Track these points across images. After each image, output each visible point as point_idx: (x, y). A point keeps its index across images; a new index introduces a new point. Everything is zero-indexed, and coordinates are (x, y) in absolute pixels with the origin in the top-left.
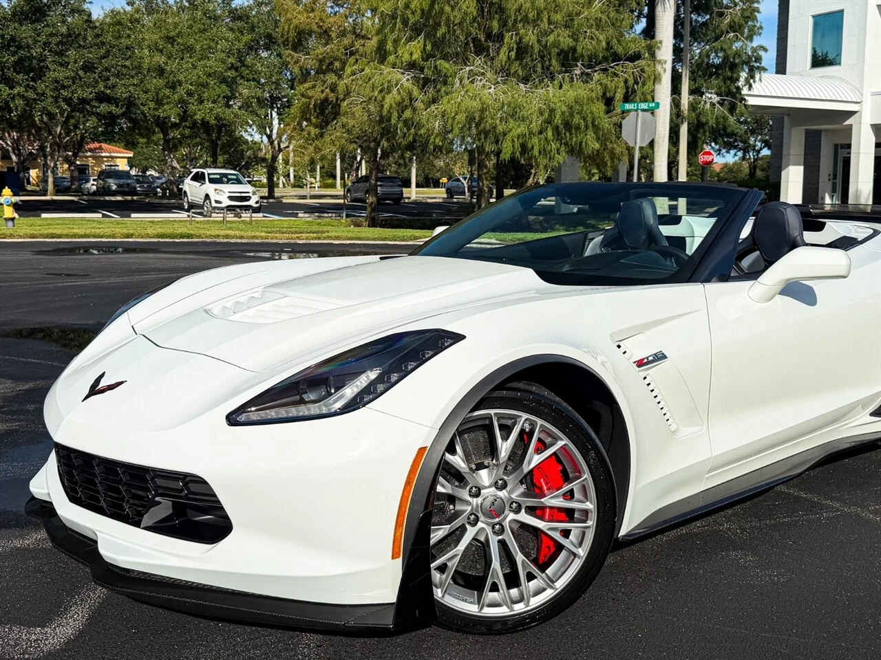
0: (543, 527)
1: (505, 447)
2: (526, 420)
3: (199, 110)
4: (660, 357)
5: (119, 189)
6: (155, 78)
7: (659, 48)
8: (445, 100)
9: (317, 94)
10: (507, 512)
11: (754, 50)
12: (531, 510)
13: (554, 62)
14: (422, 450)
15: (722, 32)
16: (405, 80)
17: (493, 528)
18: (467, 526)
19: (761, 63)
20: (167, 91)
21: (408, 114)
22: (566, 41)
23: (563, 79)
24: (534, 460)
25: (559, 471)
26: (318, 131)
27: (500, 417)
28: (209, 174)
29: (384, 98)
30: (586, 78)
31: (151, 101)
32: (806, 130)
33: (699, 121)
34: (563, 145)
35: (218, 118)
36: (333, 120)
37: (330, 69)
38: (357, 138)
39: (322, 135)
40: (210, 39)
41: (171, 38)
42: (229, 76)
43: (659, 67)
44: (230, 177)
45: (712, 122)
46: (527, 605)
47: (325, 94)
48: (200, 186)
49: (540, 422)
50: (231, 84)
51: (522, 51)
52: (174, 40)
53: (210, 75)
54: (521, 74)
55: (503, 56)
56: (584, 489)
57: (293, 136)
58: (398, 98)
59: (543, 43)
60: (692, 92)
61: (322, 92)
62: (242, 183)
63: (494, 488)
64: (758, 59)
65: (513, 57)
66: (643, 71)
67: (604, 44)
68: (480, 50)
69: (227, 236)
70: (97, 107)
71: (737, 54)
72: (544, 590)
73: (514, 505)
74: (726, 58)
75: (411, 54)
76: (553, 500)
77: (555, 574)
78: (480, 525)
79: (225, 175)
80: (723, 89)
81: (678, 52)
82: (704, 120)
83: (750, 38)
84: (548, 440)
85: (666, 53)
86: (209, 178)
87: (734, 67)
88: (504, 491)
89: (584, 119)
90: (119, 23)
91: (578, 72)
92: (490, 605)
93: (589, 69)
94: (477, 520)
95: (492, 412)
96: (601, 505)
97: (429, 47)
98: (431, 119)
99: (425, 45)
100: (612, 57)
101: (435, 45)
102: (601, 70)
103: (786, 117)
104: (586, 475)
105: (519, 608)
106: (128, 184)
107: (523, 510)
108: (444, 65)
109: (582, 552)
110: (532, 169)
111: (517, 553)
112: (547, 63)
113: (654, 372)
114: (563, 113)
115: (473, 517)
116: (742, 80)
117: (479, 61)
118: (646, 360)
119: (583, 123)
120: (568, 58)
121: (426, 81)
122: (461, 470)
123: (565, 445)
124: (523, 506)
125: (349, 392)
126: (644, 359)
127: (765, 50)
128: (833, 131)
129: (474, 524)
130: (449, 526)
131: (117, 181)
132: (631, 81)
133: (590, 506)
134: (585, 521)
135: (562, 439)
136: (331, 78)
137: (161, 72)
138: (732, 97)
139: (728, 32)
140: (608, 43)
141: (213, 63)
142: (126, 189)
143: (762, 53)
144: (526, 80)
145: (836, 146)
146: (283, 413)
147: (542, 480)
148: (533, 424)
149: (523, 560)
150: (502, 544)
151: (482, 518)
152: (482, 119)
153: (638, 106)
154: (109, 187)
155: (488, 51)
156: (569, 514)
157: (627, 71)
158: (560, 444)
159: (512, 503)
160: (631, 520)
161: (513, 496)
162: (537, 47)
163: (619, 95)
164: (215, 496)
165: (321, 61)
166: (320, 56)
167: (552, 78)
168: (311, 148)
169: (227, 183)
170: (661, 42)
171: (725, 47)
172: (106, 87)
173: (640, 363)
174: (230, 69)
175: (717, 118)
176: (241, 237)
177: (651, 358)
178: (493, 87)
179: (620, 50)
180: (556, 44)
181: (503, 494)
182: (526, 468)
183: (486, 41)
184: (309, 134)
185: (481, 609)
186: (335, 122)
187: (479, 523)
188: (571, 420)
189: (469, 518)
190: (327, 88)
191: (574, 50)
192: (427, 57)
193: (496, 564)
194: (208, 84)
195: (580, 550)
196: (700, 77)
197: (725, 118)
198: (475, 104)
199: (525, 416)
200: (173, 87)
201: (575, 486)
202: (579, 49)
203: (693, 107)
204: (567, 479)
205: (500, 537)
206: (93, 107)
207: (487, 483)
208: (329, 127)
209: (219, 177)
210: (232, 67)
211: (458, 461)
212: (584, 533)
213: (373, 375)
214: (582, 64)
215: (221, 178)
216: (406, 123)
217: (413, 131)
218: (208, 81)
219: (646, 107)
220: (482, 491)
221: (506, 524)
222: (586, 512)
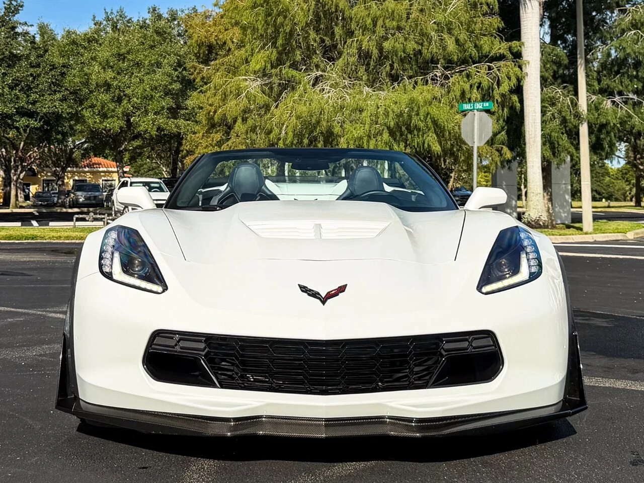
5: (86, 202)
6: (103, 93)
16: (253, 88)
20: (111, 106)
28: (131, 183)
31: (97, 115)
40: (158, 55)
41: (122, 55)
42: (174, 89)
52: (125, 58)
54: (366, 78)
58: (241, 106)
70: (18, 122)
75: (257, 63)
79: (148, 184)
80: (630, 88)
82: (604, 121)
90: (74, 42)
91: (439, 74)
93: (448, 71)
100: (471, 61)
102: (460, 71)
106: (95, 197)
110: (452, 172)
131: (85, 194)
137: (108, 86)
138: (638, 96)
141: (159, 77)
142: (94, 202)
153: (474, 106)
154: (77, 200)
172: (27, 103)
192: (277, 65)
200: (119, 100)
206: (14, 121)
214: (442, 67)
219: (481, 107)
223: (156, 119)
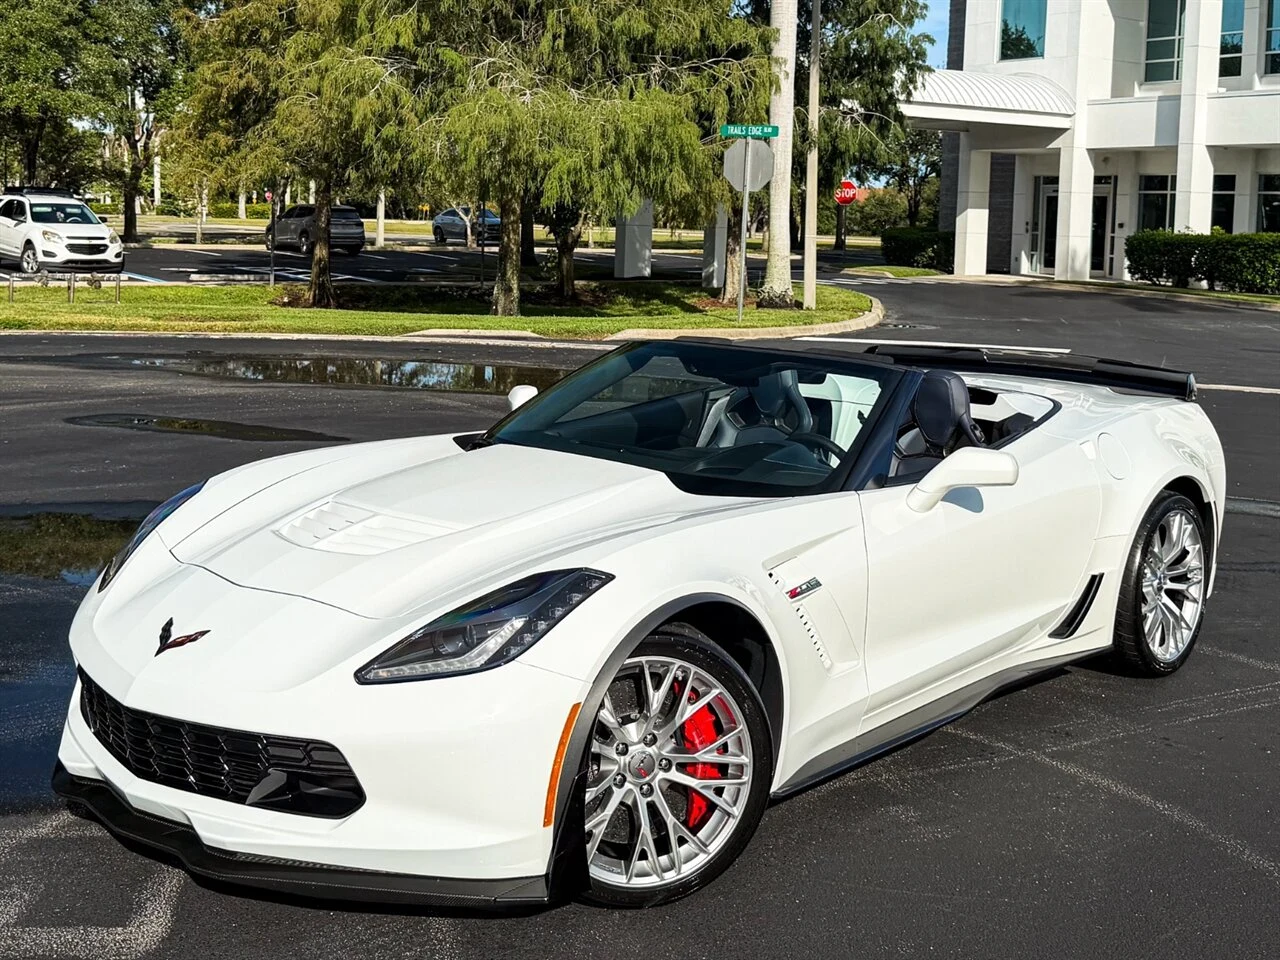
0: (697, 785)
1: (657, 698)
2: (679, 667)
3: (12, 92)
4: (813, 585)
7: (777, 40)
8: (453, 110)
9: (233, 81)
10: (656, 770)
11: (915, 41)
12: (682, 767)
13: (622, 56)
14: (576, 707)
15: (868, 11)
16: (388, 76)
17: (641, 789)
18: (614, 788)
19: (924, 61)
21: (389, 130)
22: (641, 28)
23: (635, 82)
24: (687, 711)
25: (712, 724)
26: (230, 140)
27: (651, 664)
28: (32, 206)
29: (352, 102)
30: (668, 82)
32: (992, 153)
33: (835, 148)
34: (636, 186)
35: (45, 108)
36: (256, 122)
37: (253, 40)
38: (298, 153)
39: (237, 148)
42: (65, 37)
43: (775, 69)
44: (69, 210)
45: (854, 150)
46: (679, 873)
47: (245, 80)
48: (16, 225)
49: (693, 669)
50: (68, 51)
51: (573, 37)
53: (31, 34)
54: (570, 73)
55: (545, 44)
56: (739, 741)
57: (186, 146)
58: (378, 106)
59: (606, 29)
60: (823, 101)
61: (241, 76)
62: (91, 223)
63: (643, 744)
64: (921, 54)
65: (561, 47)
66: (754, 73)
67: (698, 34)
68: (506, 30)
69: (87, 326)
71: (890, 45)
72: (697, 855)
73: (664, 762)
74: (874, 50)
75: (398, 35)
76: (707, 755)
77: (708, 838)
78: (628, 786)
79: (61, 208)
80: (869, 97)
81: (804, 40)
82: (842, 147)
83: (909, 20)
84: (701, 689)
85: (786, 47)
86: (32, 212)
87: (885, 65)
88: (654, 747)
89: (669, 148)
91: (656, 70)
92: (638, 876)
93: (673, 66)
94: (624, 779)
95: (643, 659)
96: (757, 758)
97: (426, 27)
98: (428, 139)
99: (419, 20)
100: (707, 53)
101: (434, 21)
102: (690, 68)
103: (962, 134)
104: (742, 726)
105: (670, 877)
107: (674, 768)
108: (449, 55)
109: (738, 811)
110: (581, 208)
111: (668, 816)
112: (612, 57)
113: (807, 601)
114: (637, 137)
115: (619, 777)
116: (897, 85)
117: (504, 48)
118: (799, 590)
119: (667, 154)
120: (641, 51)
121: (420, 77)
122: (608, 725)
123: (720, 693)
124: (674, 764)
125: (493, 644)
126: (796, 589)
127: (932, 41)
128: (1032, 157)
129: (621, 785)
130: (595, 789)
132: (738, 91)
133: (746, 759)
134: (740, 777)
135: (717, 688)
136: (256, 55)
138: (882, 110)
139: (877, 12)
140: (703, 32)
143: (926, 45)
144: (577, 82)
145: (1037, 179)
146: (418, 668)
147: (694, 733)
148: (685, 671)
149: (675, 823)
150: (651, 807)
151: (629, 777)
152: (511, 142)
153: (747, 130)
155: (519, 32)
156: (722, 770)
157: (733, 73)
158: (715, 692)
159: (661, 761)
160: (784, 772)
161: (663, 753)
162: (596, 34)
163: (721, 110)
164: (346, 764)
165: (238, 29)
166: (239, 21)
167: (619, 81)
168: (220, 170)
169: (64, 221)
170: (778, 30)
171: (873, 35)
173: (794, 594)
174: (66, 24)
175: (861, 144)
176: (112, 327)
177: (804, 587)
178: (528, 92)
179: (719, 41)
180: (626, 31)
181: (652, 750)
182: (679, 721)
183: (515, 17)
184: (215, 144)
185: (629, 880)
186: (261, 125)
187: (626, 784)
188: (726, 665)
189: (615, 779)
190: (247, 71)
191: (650, 39)
192: (422, 39)
193: (645, 828)
194: (27, 49)
195: (735, 808)
196: (836, 78)
197: (873, 145)
198: (500, 121)
199: (678, 663)
201: (729, 739)
202: (659, 38)
203: (825, 125)
204: (720, 730)
205: (649, 799)
207: (636, 740)
208: (249, 134)
209: (49, 210)
210: (72, 21)
211: (608, 716)
212: (739, 790)
213: (518, 623)
214: (663, 59)
215: (54, 212)
216: (389, 145)
217: (398, 156)
218: (28, 43)
219: (759, 133)
220: (630, 748)
221: (655, 784)
222: (741, 767)
223: (37, 88)
